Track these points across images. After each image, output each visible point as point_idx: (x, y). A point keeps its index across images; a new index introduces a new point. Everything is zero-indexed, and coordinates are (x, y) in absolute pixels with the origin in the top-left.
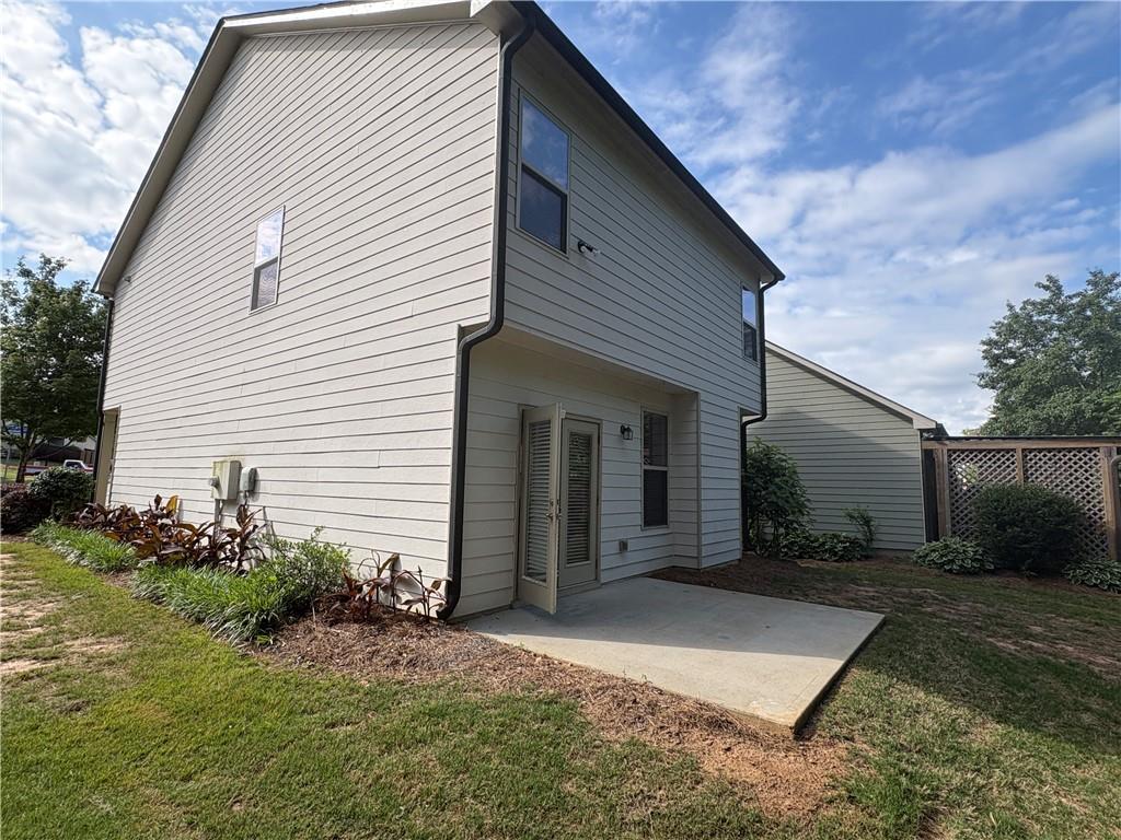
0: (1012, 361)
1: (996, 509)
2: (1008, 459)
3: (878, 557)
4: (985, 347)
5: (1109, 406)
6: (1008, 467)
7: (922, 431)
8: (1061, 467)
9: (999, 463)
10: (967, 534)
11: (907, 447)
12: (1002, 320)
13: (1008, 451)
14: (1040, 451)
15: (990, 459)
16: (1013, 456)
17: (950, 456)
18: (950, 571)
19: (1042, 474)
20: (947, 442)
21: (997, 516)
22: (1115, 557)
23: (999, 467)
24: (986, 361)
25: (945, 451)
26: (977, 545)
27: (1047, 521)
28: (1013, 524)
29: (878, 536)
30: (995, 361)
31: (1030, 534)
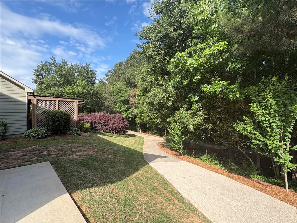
0: (41, 77)
1: (52, 117)
2: (54, 103)
3: (8, 138)
4: (35, 71)
5: (64, 92)
6: (54, 105)
7: (28, 93)
8: (66, 106)
9: (52, 104)
10: (41, 126)
11: (22, 98)
12: (40, 65)
13: (54, 101)
14: (62, 101)
15: (49, 103)
16: (55, 102)
17: (37, 102)
18: (38, 138)
19: (62, 107)
20: (37, 97)
21: (53, 120)
22: (76, 127)
23: (52, 105)
24: (34, 76)
25: (36, 100)
26: (46, 129)
27: (65, 120)
28: (57, 121)
29: (9, 131)
30: (37, 76)
31: (61, 124)
